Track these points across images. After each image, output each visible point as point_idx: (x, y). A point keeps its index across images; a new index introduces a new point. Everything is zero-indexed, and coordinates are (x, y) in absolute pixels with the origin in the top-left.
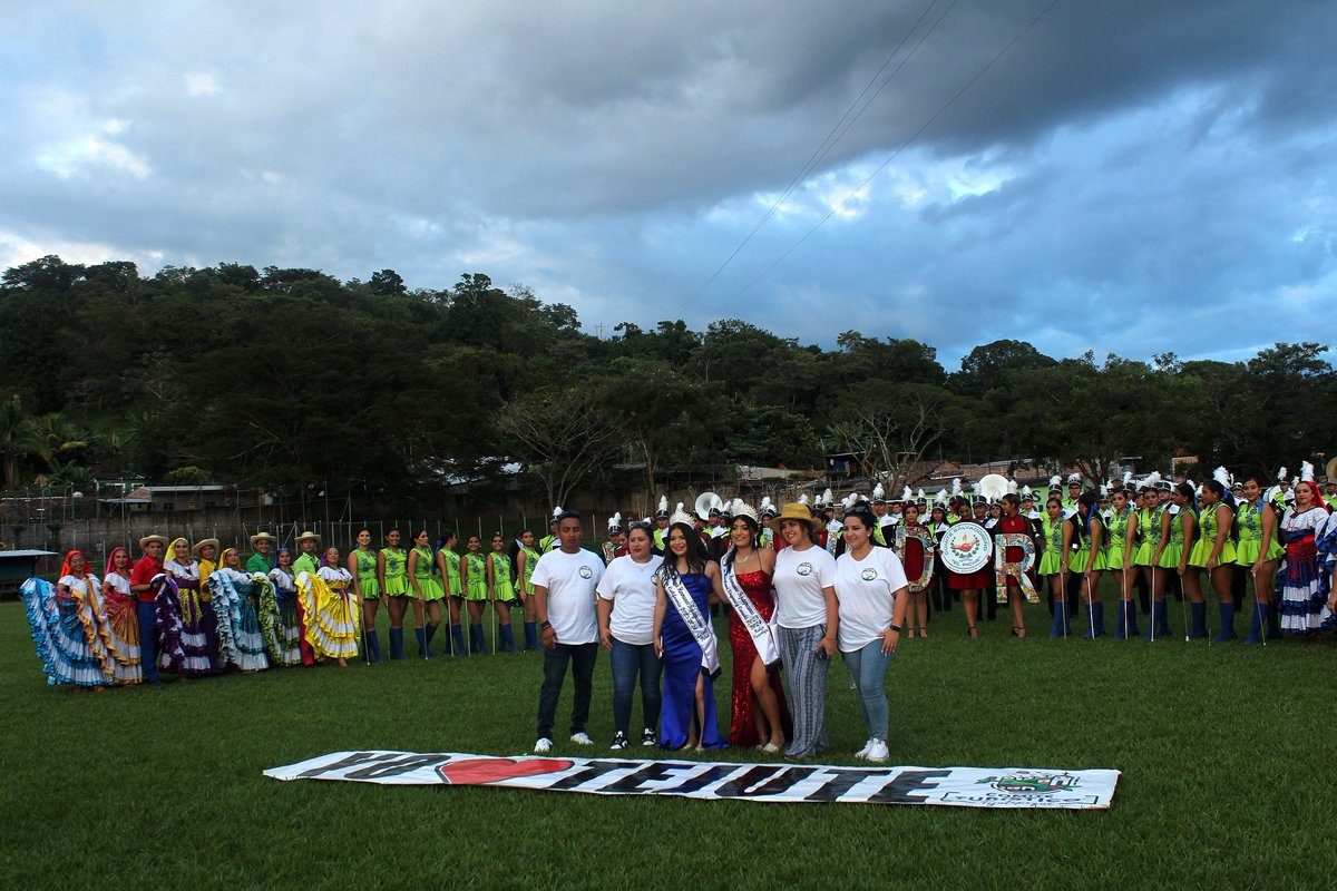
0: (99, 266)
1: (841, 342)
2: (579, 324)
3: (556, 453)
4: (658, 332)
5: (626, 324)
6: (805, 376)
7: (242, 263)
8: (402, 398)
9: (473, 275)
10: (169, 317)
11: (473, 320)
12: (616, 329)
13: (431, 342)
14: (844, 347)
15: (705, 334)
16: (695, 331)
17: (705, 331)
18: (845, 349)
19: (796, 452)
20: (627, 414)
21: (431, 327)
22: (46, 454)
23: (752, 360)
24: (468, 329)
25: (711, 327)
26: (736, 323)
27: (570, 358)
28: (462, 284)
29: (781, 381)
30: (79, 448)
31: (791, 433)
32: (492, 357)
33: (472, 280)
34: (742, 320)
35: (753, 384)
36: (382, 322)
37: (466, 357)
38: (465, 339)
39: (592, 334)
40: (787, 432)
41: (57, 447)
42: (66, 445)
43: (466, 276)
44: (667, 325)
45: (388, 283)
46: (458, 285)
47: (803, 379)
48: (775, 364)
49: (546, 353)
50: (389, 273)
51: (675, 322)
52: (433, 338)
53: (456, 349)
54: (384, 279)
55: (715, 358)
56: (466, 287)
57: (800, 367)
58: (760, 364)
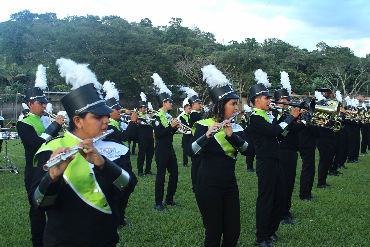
0: (43, 14)
1: (318, 46)
2: (215, 40)
3: (201, 83)
4: (245, 42)
5: (233, 41)
6: (302, 59)
7: (94, 15)
8: (138, 57)
9: (176, 18)
10: (63, 31)
11: (175, 35)
12: (229, 42)
13: (159, 43)
14: (319, 48)
15: (263, 43)
16: (259, 42)
17: (263, 42)
18: (319, 49)
19: (299, 88)
20: (232, 67)
21: (159, 38)
22: (9, 78)
23: (282, 52)
24: (173, 38)
25: (265, 41)
26: (275, 39)
27: (211, 50)
28: (171, 21)
29: (293, 60)
30: (23, 77)
31: (298, 80)
32: (181, 48)
33: (175, 20)
34: (277, 38)
35: (281, 62)
36: (142, 35)
37: (171, 48)
38: (172, 42)
39: (220, 43)
40: (296, 80)
41: (15, 76)
42: (18, 75)
43: (173, 18)
44: (248, 39)
45: (147, 23)
46: (170, 22)
47: (302, 60)
48: (290, 54)
49: (202, 48)
50: (147, 19)
51: (251, 39)
52: (160, 42)
53: (168, 45)
54: (145, 22)
55: (267, 51)
56: (173, 23)
57: (301, 55)
58: (284, 54)
